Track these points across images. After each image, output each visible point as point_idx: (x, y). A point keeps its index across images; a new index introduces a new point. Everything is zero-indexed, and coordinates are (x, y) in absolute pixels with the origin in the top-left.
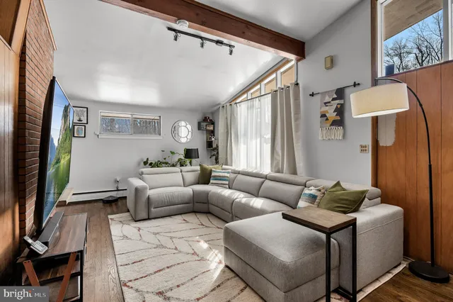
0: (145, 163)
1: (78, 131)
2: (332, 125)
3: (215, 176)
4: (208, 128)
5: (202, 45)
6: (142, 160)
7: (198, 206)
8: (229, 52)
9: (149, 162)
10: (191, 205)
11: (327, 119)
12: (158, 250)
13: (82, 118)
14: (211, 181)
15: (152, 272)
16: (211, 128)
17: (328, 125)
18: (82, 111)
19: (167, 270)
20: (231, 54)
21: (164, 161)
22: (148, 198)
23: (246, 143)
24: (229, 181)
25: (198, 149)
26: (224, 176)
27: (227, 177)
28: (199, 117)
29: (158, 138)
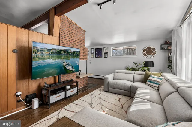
1: (105, 55)
4: (169, 48)
10: (129, 92)
13: (107, 51)
18: (106, 48)
22: (108, 82)
24: (159, 85)
25: (153, 62)
26: (156, 81)
27: (158, 82)
28: (162, 42)
29: (135, 56)
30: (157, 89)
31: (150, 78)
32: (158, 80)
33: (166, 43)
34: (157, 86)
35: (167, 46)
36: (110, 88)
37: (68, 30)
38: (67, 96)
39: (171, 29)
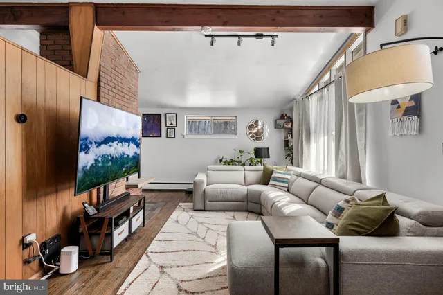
0: (221, 161)
1: (170, 133)
2: (404, 114)
3: (275, 177)
4: (286, 126)
5: (239, 43)
6: (219, 157)
7: (251, 206)
8: (271, 44)
9: (224, 160)
10: (245, 203)
11: (399, 107)
12: (191, 236)
13: (173, 122)
14: (271, 182)
15: (170, 250)
16: (290, 126)
17: (400, 115)
18: (172, 116)
19: (183, 253)
20: (273, 45)
21: (237, 159)
22: (204, 191)
23: (316, 142)
24: (289, 183)
25: (268, 148)
26: (284, 178)
27: (287, 179)
28: (276, 115)
29: (233, 137)
30: (286, 189)
31: (274, 175)
32: (286, 176)
33: (282, 117)
34: (286, 185)
35: (282, 122)
36: (208, 202)
37: (113, 67)
38: (133, 231)
39: (292, 98)
